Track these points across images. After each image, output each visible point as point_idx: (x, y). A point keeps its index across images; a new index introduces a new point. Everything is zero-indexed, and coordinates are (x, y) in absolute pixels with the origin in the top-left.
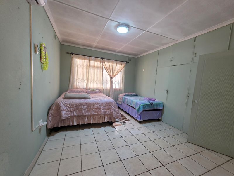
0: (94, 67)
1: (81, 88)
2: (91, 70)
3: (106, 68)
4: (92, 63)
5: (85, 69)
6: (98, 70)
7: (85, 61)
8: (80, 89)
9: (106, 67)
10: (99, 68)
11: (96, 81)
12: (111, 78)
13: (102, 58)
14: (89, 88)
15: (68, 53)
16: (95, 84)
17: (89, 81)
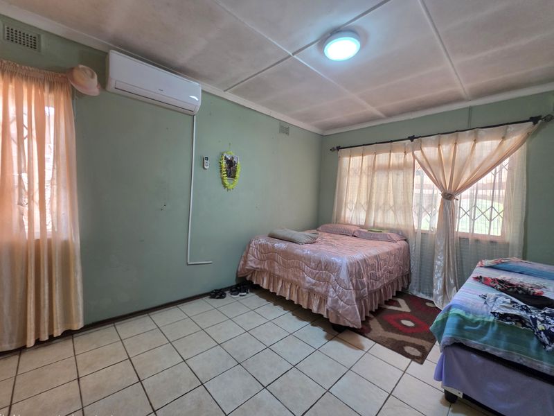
0: (388, 168)
1: (355, 223)
2: (380, 179)
3: (427, 166)
4: (382, 158)
5: (365, 179)
6: (398, 175)
7: (366, 158)
8: (352, 225)
9: (427, 160)
10: (402, 169)
11: (393, 208)
12: (448, 196)
13: (412, 138)
14: (372, 224)
15: (332, 150)
16: (391, 214)
17: (373, 206)
